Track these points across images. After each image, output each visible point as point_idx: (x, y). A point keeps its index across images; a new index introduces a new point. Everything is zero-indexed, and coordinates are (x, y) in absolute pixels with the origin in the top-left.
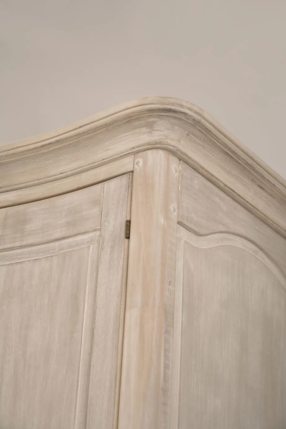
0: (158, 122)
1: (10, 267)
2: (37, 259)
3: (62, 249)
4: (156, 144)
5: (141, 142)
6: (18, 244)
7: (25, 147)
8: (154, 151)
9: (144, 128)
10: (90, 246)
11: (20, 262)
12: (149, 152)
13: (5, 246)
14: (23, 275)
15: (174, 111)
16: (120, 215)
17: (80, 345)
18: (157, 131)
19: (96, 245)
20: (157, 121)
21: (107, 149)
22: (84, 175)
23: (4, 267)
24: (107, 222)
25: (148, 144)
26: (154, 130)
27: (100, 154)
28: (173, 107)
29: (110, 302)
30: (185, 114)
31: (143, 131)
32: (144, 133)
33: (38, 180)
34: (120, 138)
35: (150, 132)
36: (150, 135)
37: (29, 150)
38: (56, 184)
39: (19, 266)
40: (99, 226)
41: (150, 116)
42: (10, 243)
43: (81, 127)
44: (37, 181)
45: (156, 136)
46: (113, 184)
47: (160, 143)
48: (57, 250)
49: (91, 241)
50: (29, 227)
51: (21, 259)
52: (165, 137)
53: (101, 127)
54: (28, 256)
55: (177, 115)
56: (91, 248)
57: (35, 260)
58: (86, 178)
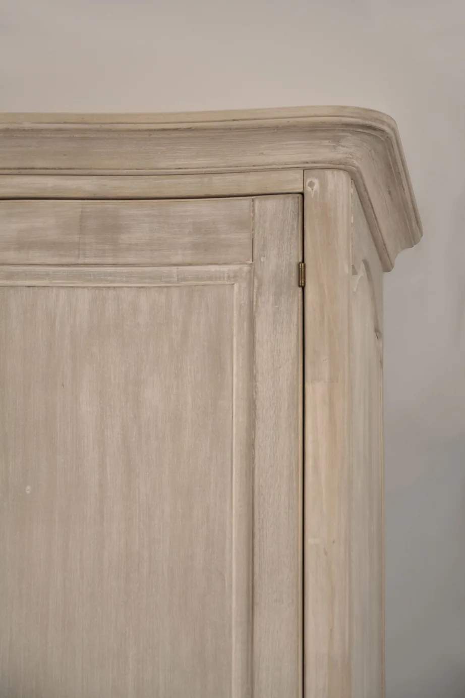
0: (348, 138)
1: (97, 291)
2: (142, 287)
3: (185, 279)
4: (341, 164)
5: (320, 158)
6: (110, 260)
7: (133, 125)
8: (335, 172)
9: (328, 141)
10: (234, 284)
11: (114, 287)
12: (329, 173)
13: (87, 261)
14: (120, 307)
15: (374, 129)
16: (286, 252)
17: (231, 416)
18: (344, 147)
19: (244, 284)
20: (348, 136)
21: (262, 153)
22: (216, 179)
23: (86, 290)
24: (265, 258)
25: (330, 162)
26: (339, 145)
27: (249, 159)
28: (373, 124)
29: (280, 368)
30: (383, 131)
31: (326, 144)
32: (326, 146)
33: (137, 169)
34: (287, 145)
35: (334, 147)
36: (333, 150)
37: (139, 130)
38: (166, 181)
39: (112, 293)
40: (251, 260)
41: (343, 131)
42: (95, 257)
43: (234, 120)
44: (136, 171)
45: (339, 154)
46: (270, 204)
47: (345, 164)
48: (176, 280)
49: (235, 277)
50: (124, 238)
51: (113, 282)
52: (351, 156)
53: (268, 128)
54: (125, 279)
55: (374, 133)
56: (236, 286)
57: (140, 287)
58: (218, 184)
